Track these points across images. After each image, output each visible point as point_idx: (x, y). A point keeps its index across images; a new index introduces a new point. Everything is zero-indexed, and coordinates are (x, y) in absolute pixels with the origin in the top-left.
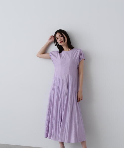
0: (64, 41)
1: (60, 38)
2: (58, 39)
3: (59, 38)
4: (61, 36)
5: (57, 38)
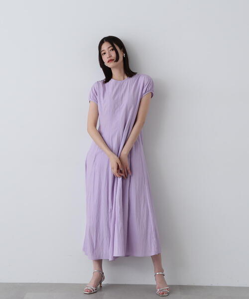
3: (107, 52)
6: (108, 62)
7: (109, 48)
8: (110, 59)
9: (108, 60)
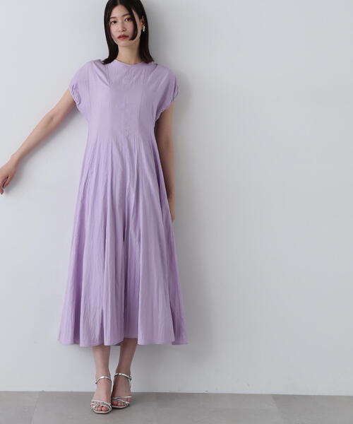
0: (130, 37)
1: (123, 23)
2: (115, 22)
3: (120, 21)
4: (126, 17)
5: (111, 20)
6: (119, 37)
7: (124, 15)
8: (123, 33)
9: (118, 34)
